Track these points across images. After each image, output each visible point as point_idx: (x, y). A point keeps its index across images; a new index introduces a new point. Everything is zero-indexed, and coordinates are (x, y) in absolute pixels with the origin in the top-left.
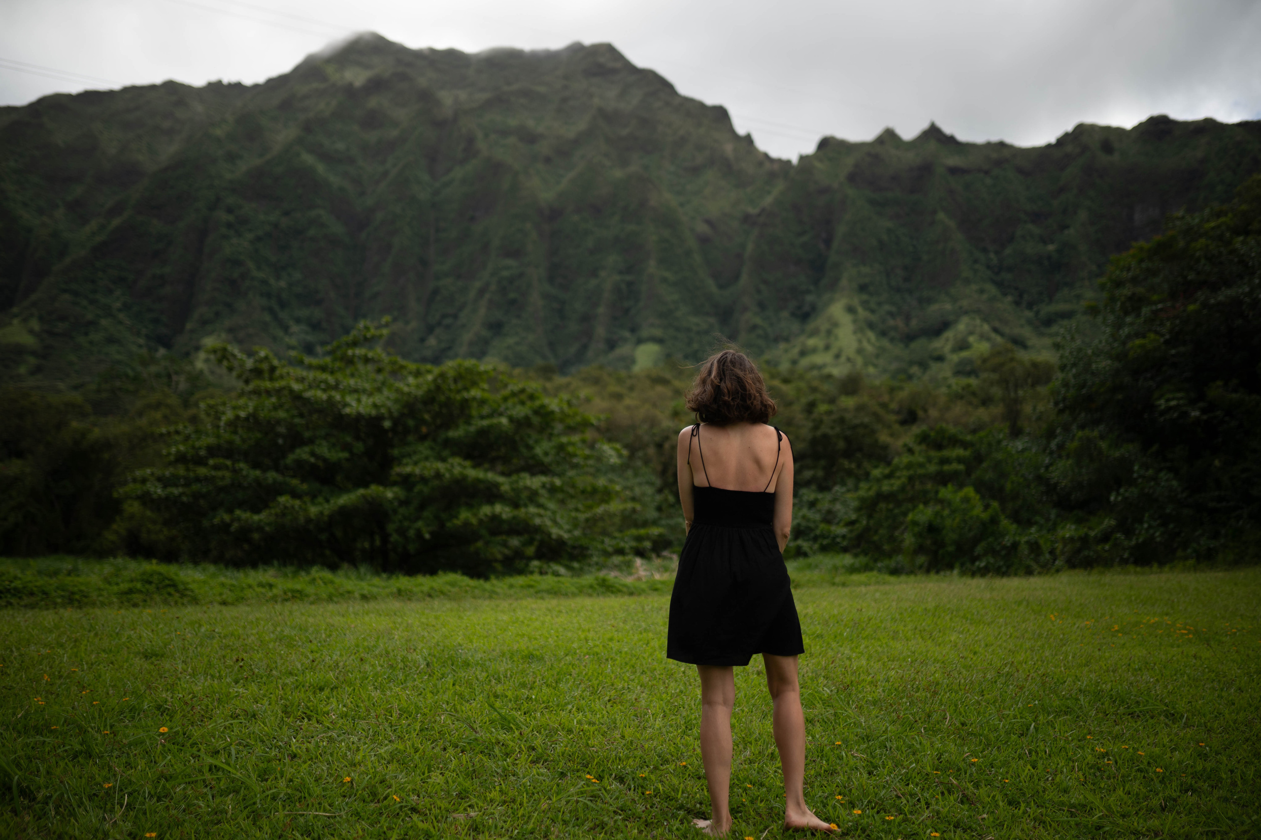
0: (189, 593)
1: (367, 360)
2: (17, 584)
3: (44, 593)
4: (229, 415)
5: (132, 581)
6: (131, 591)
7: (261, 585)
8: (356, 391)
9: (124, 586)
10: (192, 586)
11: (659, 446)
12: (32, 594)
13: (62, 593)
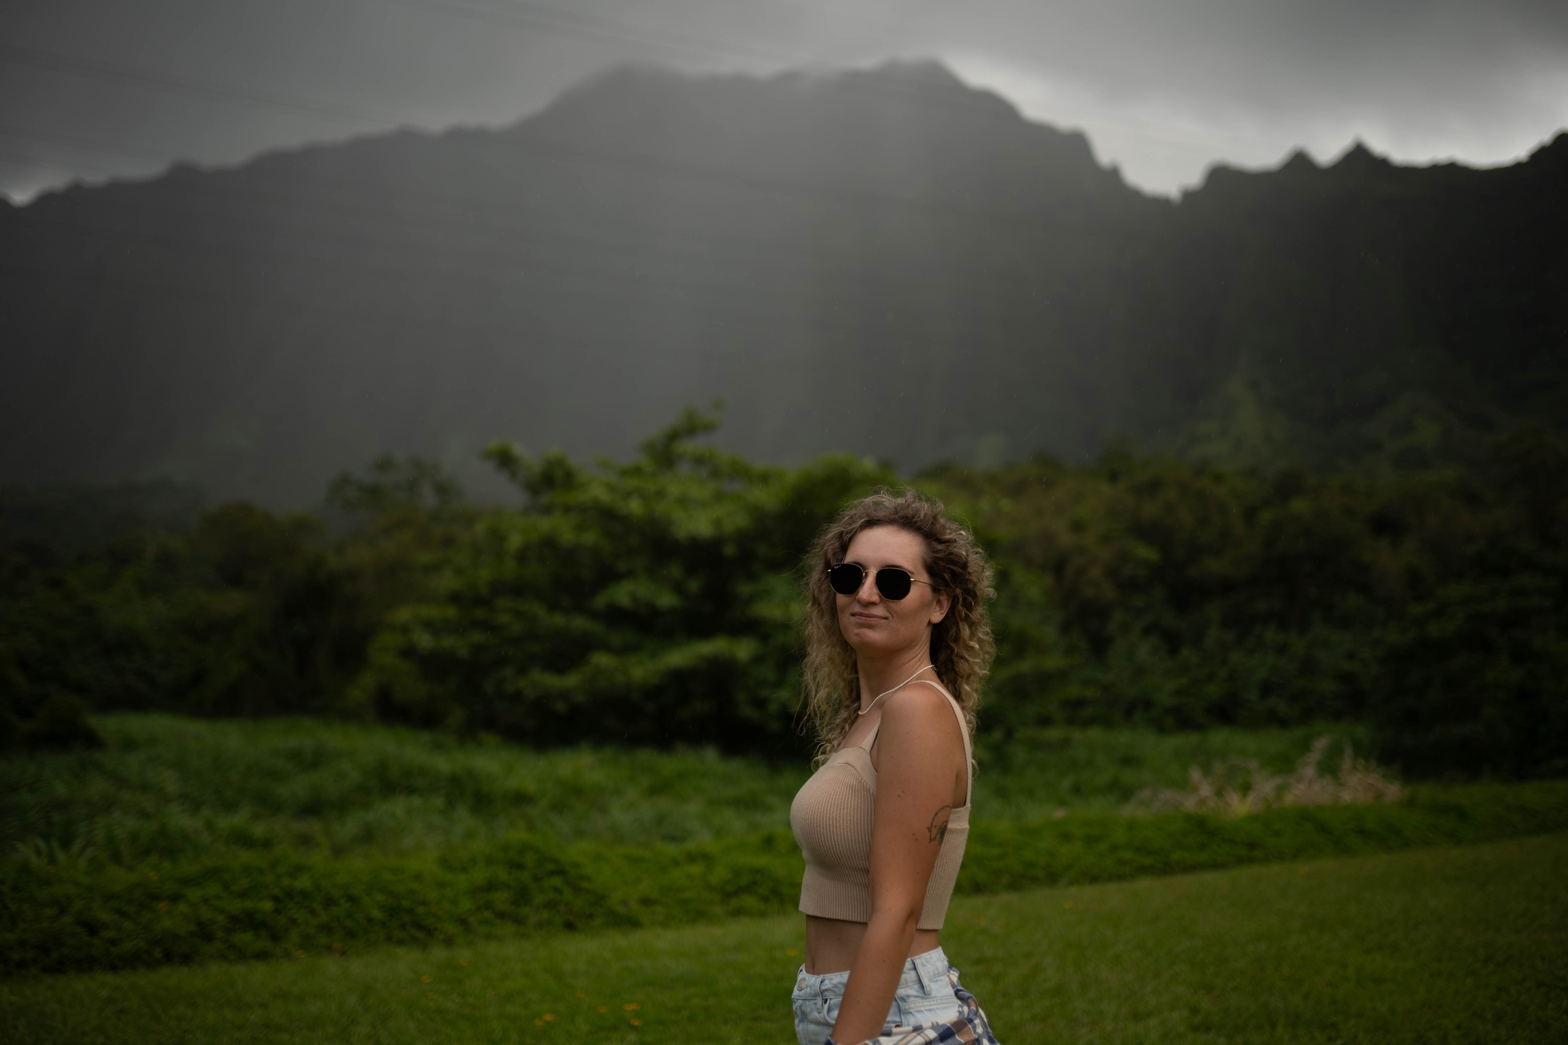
0: (585, 885)
1: (699, 461)
2: (303, 882)
3: (352, 899)
4: (516, 540)
5: (490, 861)
6: (491, 886)
7: (691, 858)
8: (683, 505)
9: (479, 875)
12: (329, 902)
13: (380, 897)
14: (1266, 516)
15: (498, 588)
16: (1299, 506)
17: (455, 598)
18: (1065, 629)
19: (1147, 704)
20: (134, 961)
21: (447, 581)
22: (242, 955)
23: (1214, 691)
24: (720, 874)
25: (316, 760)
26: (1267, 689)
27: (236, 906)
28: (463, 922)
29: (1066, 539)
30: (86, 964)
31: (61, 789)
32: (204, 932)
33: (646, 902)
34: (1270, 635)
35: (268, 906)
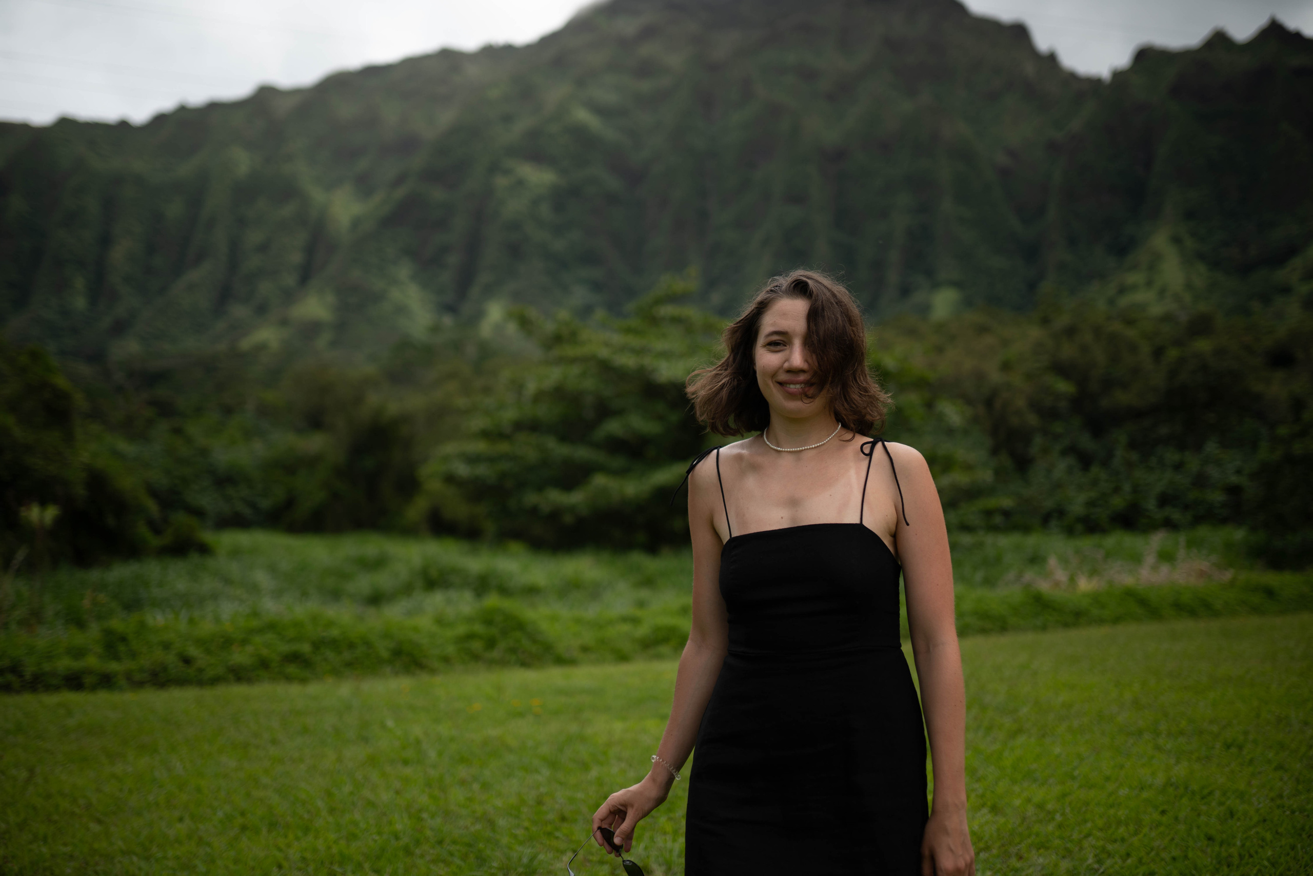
2: (335, 632)
3: (368, 644)
4: (531, 387)
5: (470, 620)
6: (470, 637)
8: (666, 355)
9: (461, 630)
10: (544, 626)
11: (989, 402)
12: (351, 646)
14: (1173, 353)
15: (519, 426)
16: (1203, 345)
17: (486, 435)
18: (995, 451)
19: (1060, 513)
20: (215, 681)
21: (478, 423)
22: (289, 679)
23: (1118, 502)
24: (642, 631)
25: (378, 564)
26: (1164, 500)
27: (285, 648)
28: (446, 660)
29: (995, 376)
30: (182, 682)
31: (182, 585)
32: (264, 664)
33: (585, 649)
34: (1171, 456)
35: (306, 648)
